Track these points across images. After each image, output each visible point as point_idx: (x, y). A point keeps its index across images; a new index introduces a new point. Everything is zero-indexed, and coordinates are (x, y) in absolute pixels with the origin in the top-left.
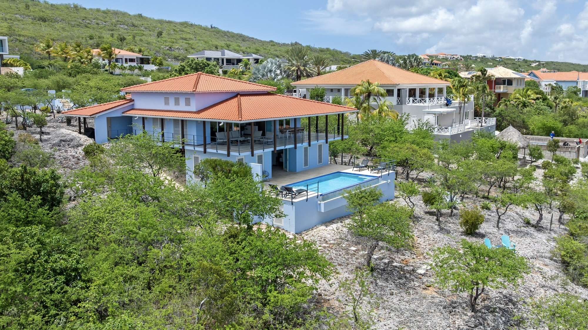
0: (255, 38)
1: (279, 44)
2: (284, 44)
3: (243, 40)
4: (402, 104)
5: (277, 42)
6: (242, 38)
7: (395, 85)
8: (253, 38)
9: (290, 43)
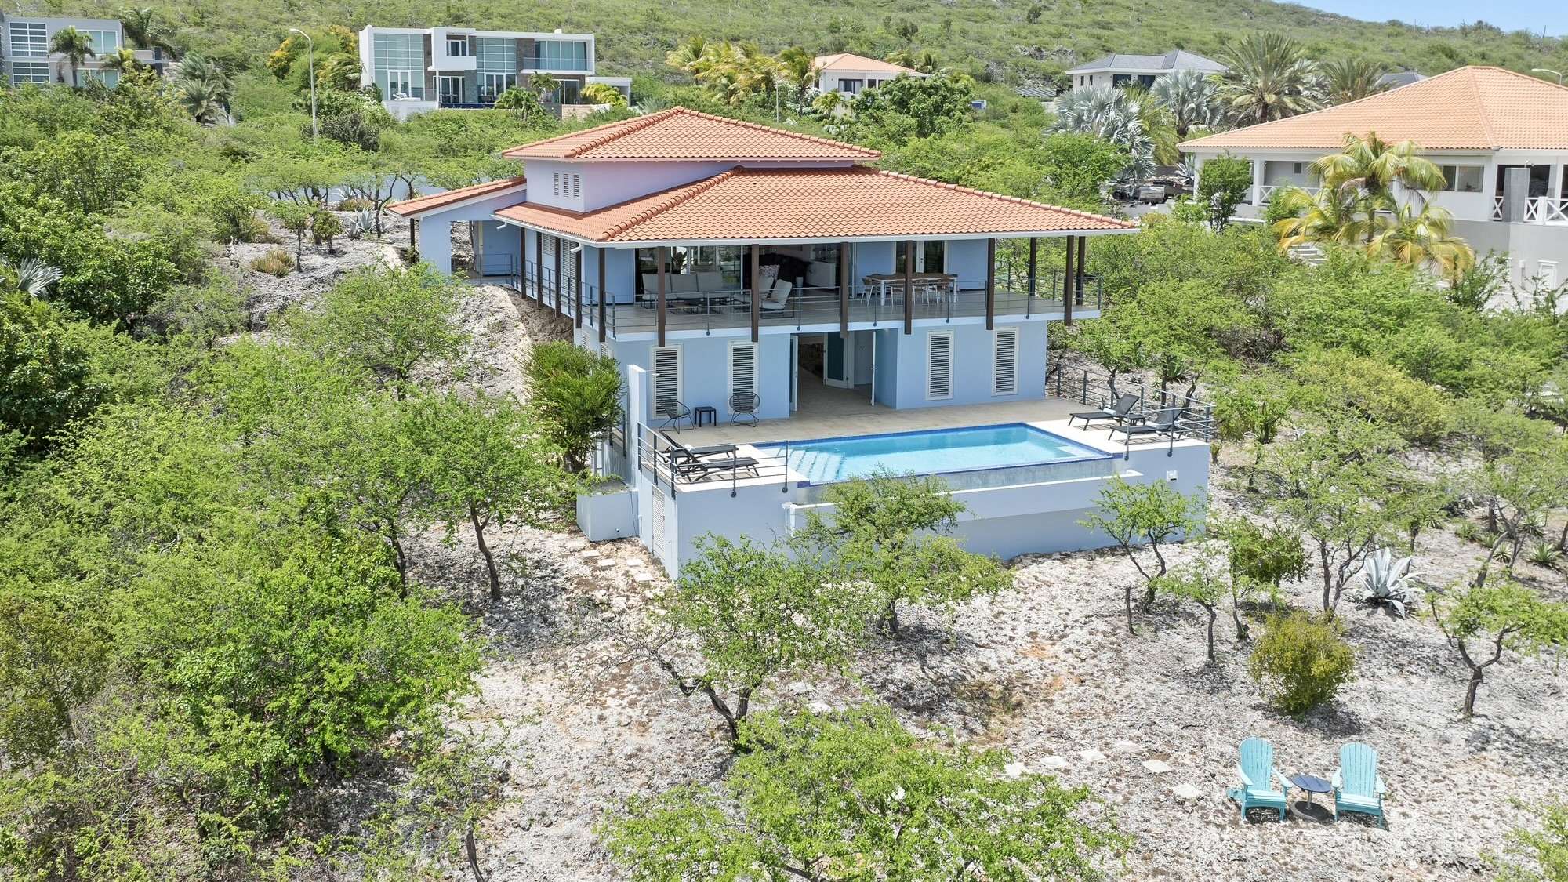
0: (1342, 14)
1: (1419, 30)
2: (1436, 30)
3: (1300, 23)
4: (1507, 219)
5: (1412, 23)
6: (1294, 17)
7: (1486, 153)
8: (1335, 16)
9: (1457, 27)
